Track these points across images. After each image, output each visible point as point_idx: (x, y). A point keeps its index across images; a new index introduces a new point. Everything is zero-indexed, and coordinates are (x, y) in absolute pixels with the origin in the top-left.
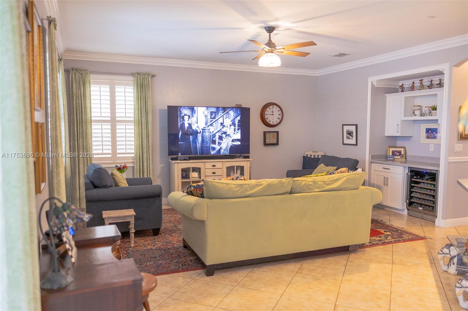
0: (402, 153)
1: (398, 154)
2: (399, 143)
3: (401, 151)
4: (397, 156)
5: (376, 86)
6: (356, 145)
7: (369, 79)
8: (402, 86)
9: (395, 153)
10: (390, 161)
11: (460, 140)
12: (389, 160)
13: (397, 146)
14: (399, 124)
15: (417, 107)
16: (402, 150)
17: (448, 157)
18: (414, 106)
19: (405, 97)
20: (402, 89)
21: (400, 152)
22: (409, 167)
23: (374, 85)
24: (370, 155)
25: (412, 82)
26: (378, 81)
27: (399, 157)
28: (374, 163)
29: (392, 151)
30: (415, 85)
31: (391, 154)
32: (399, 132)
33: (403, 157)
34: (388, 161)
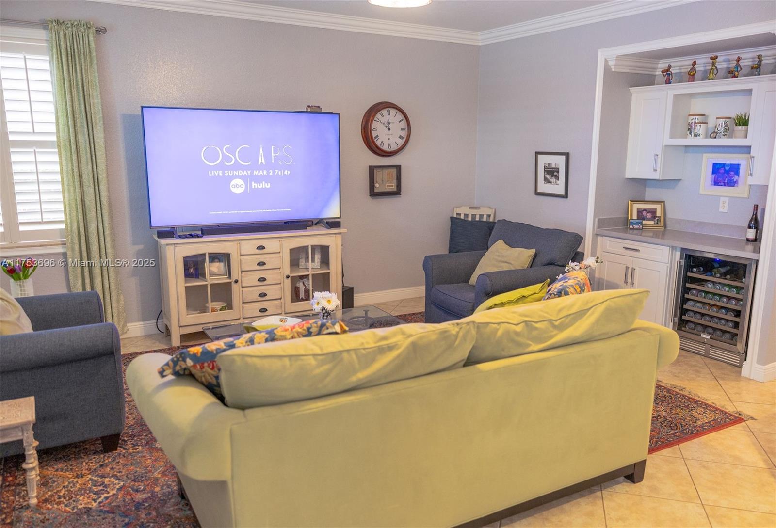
0: (659, 214)
1: (649, 216)
2: (651, 193)
3: (656, 209)
4: (646, 220)
5: (613, 70)
6: (566, 196)
7: (600, 53)
8: (667, 72)
9: (644, 213)
10: (635, 232)
12: (633, 229)
13: (646, 200)
14: (659, 153)
15: (697, 117)
16: (658, 208)
18: (690, 115)
19: (676, 96)
20: (668, 77)
21: (653, 212)
22: (683, 249)
23: (610, 66)
24: (596, 220)
25: (691, 62)
26: (620, 58)
27: (652, 223)
28: (603, 236)
29: (638, 209)
30: (697, 69)
31: (635, 217)
32: (658, 170)
33: (659, 224)
34: (631, 231)
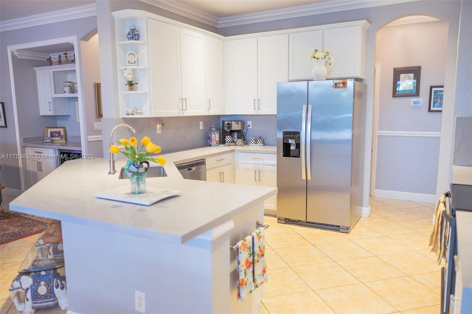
0: (62, 133)
1: (57, 135)
2: (59, 123)
3: (60, 131)
4: (56, 137)
5: (18, 57)
6: (6, 126)
7: (8, 48)
8: (49, 59)
9: (54, 134)
10: (48, 144)
11: (98, 117)
12: (46, 142)
14: (51, 101)
15: (68, 83)
16: (62, 130)
17: (88, 136)
18: (65, 82)
19: (54, 72)
20: (50, 62)
21: (59, 133)
22: (59, 150)
23: (16, 56)
24: (22, 138)
25: (58, 56)
26: (18, 51)
27: (59, 138)
28: (27, 147)
29: (50, 132)
30: (62, 60)
31: (49, 136)
32: (52, 110)
33: (62, 138)
34: (45, 144)
